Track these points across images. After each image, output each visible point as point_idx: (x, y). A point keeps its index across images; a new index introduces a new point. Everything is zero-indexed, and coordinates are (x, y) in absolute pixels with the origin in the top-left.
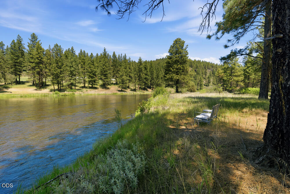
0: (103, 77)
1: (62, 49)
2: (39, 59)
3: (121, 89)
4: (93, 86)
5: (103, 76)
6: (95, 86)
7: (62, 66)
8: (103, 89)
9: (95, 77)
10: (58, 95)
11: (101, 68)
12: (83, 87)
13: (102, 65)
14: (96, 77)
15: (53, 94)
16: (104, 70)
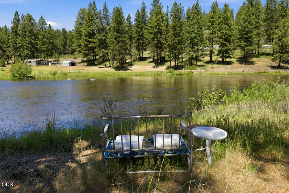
0: (243, 44)
1: (182, 8)
2: (158, 27)
3: (277, 65)
4: (225, 60)
5: (242, 41)
6: (228, 60)
7: (180, 32)
8: (241, 63)
9: (228, 44)
10: (172, 74)
11: (240, 28)
12: (208, 62)
13: (242, 22)
14: (230, 44)
15: (167, 73)
16: (247, 29)
